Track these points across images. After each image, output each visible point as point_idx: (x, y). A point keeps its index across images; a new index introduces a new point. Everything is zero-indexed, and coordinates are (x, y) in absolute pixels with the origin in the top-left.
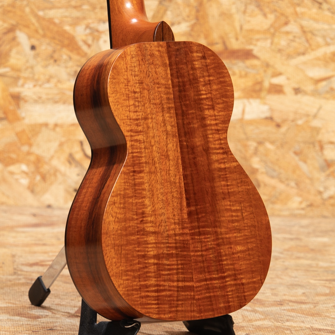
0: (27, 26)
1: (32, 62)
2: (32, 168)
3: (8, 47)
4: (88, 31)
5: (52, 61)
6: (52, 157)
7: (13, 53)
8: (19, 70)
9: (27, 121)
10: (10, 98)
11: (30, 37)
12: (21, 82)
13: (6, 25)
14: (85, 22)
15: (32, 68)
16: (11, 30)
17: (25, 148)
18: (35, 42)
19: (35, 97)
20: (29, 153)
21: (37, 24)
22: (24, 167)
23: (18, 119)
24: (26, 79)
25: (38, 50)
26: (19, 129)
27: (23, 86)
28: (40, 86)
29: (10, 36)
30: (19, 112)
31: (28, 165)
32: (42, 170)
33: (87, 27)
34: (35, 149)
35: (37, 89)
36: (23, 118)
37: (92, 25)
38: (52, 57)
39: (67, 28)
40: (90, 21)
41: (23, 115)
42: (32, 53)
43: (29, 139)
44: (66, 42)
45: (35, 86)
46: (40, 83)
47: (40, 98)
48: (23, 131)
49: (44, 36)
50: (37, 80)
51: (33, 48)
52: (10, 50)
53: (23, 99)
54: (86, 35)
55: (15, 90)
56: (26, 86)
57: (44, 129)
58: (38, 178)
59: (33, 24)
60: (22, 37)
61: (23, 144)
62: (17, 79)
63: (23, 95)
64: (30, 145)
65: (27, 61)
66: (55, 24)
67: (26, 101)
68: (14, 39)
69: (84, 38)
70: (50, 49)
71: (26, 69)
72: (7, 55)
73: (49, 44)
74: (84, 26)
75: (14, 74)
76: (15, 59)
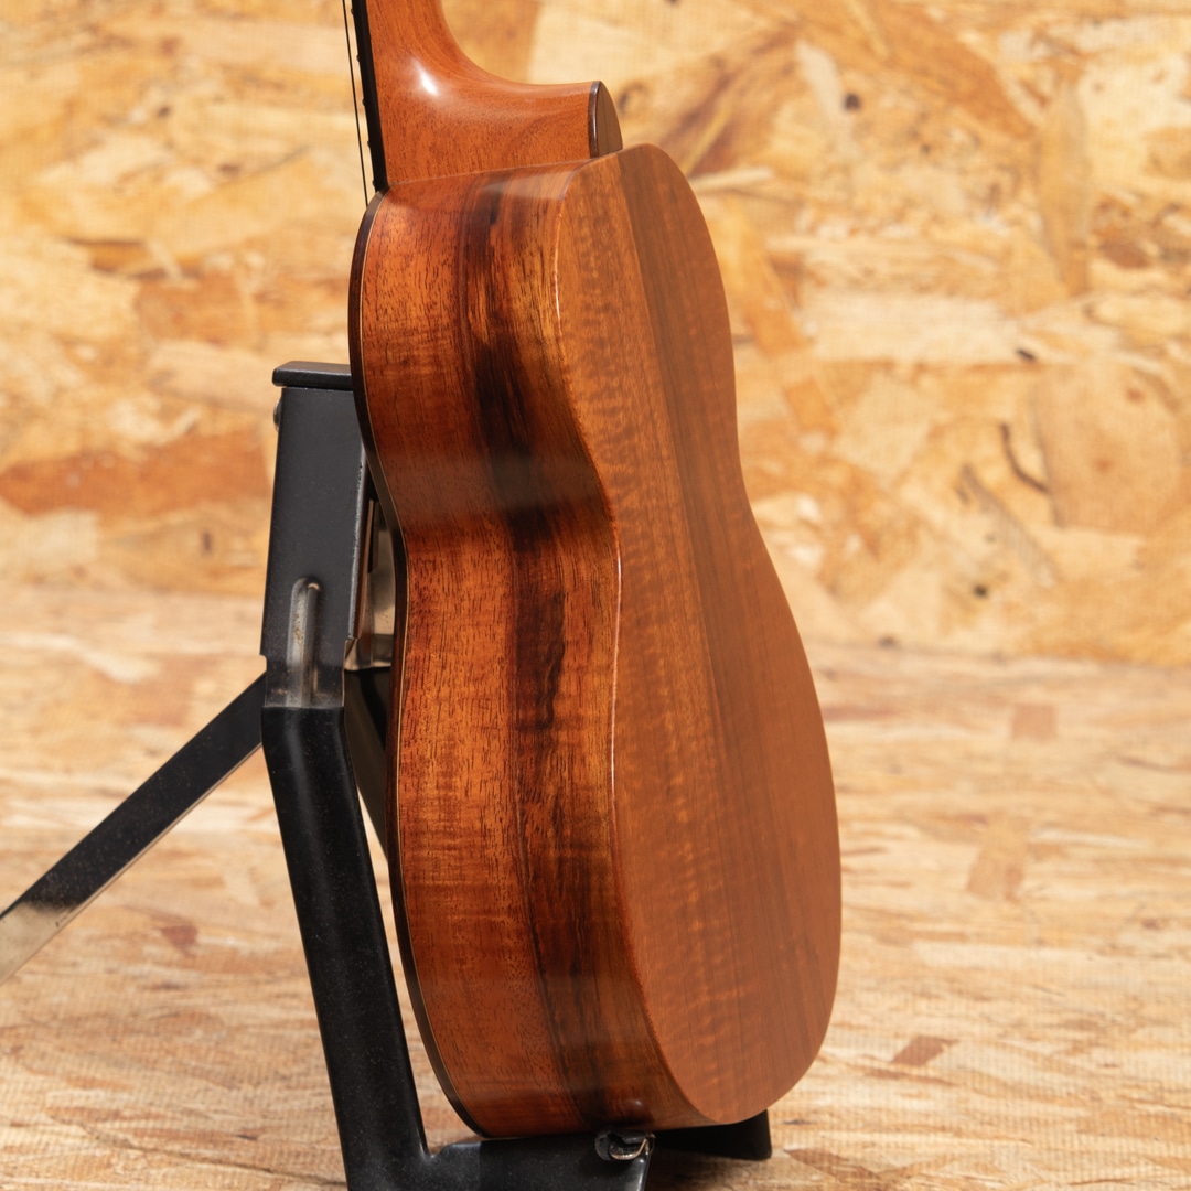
0: (835, 29)
1: (847, 150)
2: (836, 510)
3: (766, 98)
4: (1041, 51)
5: (914, 150)
6: (903, 477)
7: (785, 118)
8: (801, 177)
9: (823, 351)
10: (767, 271)
11: (842, 66)
12: (806, 217)
13: (762, 24)
14: (1032, 20)
15: (846, 169)
16: (780, 39)
17: (813, 443)
18: (859, 83)
19: (852, 270)
20: (825, 460)
21: (867, 24)
22: (807, 507)
23: (793, 342)
24: (826, 207)
25: (867, 112)
26: (794, 376)
27: (812, 230)
28: (872, 232)
29: (777, 59)
30: (796, 318)
31: (820, 499)
32: (868, 518)
33: (1040, 35)
34: (846, 448)
35: (862, 243)
36: (811, 341)
37: (1055, 32)
38: (914, 135)
39: (971, 38)
40: (1049, 16)
41: (810, 328)
42: (849, 119)
43: (828, 411)
44: (965, 85)
45: (853, 232)
46: (871, 222)
47: (869, 273)
48: (809, 385)
49: (891, 63)
50: (861, 214)
51: (852, 102)
52: (774, 108)
53: (812, 275)
54: (1035, 65)
55: (786, 243)
56: (825, 231)
57: (879, 379)
58: (854, 544)
59: (855, 22)
60: (815, 64)
61: (805, 429)
62: (793, 206)
63: (811, 262)
64: (831, 432)
65: (831, 148)
66: (928, 23)
67: (821, 283)
68: (789, 70)
69: (1027, 73)
70: (909, 108)
71: (827, 174)
72: (764, 124)
73: (905, 92)
74: (1026, 35)
75: (785, 190)
76: (789, 139)
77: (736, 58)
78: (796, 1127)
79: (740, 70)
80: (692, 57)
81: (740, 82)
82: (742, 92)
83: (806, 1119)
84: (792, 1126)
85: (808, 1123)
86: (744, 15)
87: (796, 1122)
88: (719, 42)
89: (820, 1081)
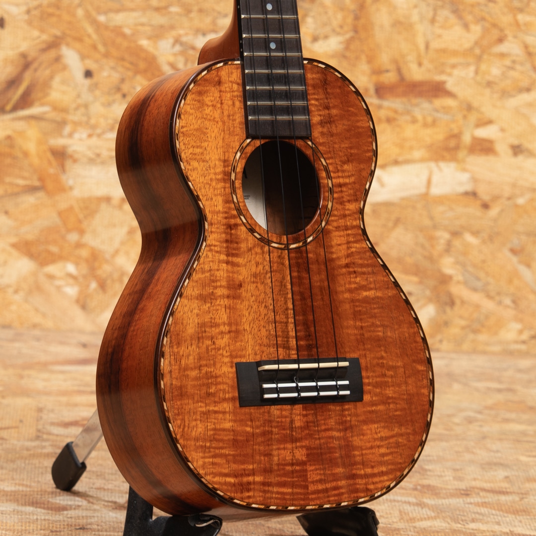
0: (80, 40)
1: (86, 97)
2: (84, 269)
3: (48, 72)
4: (178, 48)
5: (118, 96)
6: (117, 252)
7: (56, 82)
8: (65, 110)
9: (76, 193)
10: (49, 155)
11: (83, 57)
12: (67, 129)
13: (45, 37)
14: (174, 33)
15: (86, 106)
16: (54, 44)
17: (73, 237)
18: (91, 65)
19: (90, 154)
20: (79, 245)
21: (95, 36)
22: (71, 268)
23: (62, 189)
24: (76, 124)
25: (96, 79)
26: (63, 206)
27: (70, 135)
28: (99, 136)
29: (52, 54)
30: (64, 178)
31: (77, 264)
32: (99, 272)
33: (177, 41)
34: (88, 239)
35: (94, 141)
36: (71, 188)
37: (184, 39)
38: (118, 89)
39: (144, 43)
40: (182, 32)
41: (71, 182)
42: (87, 82)
43: (80, 222)
44: (142, 65)
45: (90, 136)
46: (99, 131)
47: (98, 155)
48: (71, 209)
49: (107, 55)
50: (94, 127)
51: (88, 74)
52: (51, 77)
53: (71, 157)
54: (175, 55)
55: (59, 142)
56: (77, 136)
57: (104, 206)
58: (94, 285)
59: (89, 36)
60: (71, 56)
61: (69, 231)
62: (62, 123)
63: (70, 150)
64: (82, 232)
65: (79, 96)
66: (124, 36)
67: (75, 161)
68: (58, 59)
69: (171, 59)
70: (116, 76)
71: (77, 109)
72: (47, 85)
73: (113, 68)
74: (171, 41)
75: (57, 116)
76: (59, 92)
77: (32, 54)
78: (81, 530)
79: (35, 59)
80: (11, 54)
81: (35, 65)
82: (36, 70)
83: (86, 527)
84: (79, 530)
85: (87, 529)
86: (36, 33)
87: (80, 529)
88: (24, 47)
89: (91, 512)
